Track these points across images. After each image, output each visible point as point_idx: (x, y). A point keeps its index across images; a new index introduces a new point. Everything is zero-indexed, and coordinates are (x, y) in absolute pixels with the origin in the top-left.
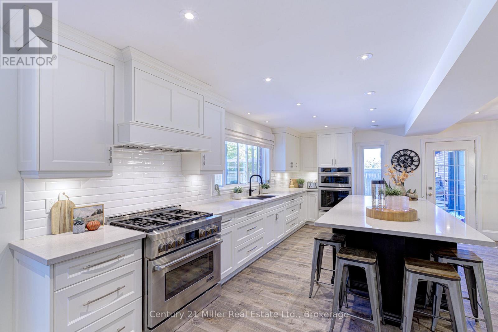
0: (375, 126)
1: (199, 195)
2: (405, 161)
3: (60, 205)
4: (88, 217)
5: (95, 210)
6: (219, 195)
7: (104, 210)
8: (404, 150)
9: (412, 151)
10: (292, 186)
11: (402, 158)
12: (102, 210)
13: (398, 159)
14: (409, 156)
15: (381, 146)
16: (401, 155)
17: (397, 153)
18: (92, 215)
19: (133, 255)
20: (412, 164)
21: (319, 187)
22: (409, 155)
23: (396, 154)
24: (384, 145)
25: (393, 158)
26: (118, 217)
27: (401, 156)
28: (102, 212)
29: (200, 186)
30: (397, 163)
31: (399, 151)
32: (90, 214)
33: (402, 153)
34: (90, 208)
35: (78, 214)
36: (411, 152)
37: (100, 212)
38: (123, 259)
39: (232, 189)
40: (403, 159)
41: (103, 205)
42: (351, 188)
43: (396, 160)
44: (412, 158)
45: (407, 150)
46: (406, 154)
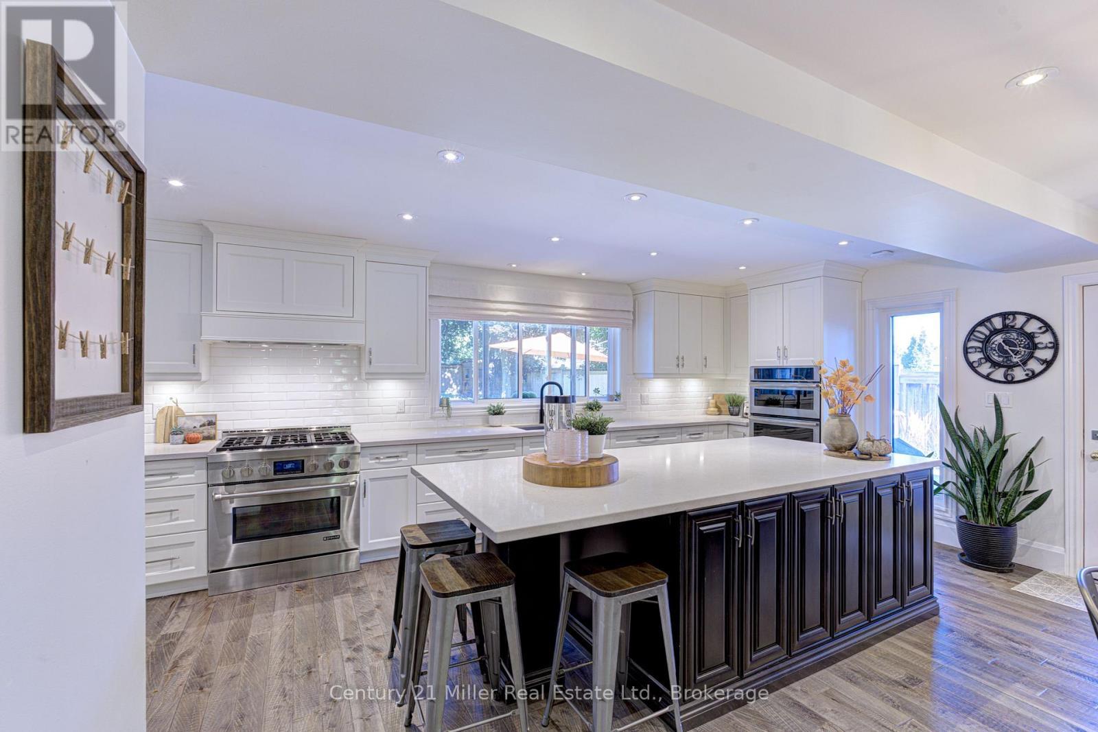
0: (881, 252)
1: (398, 413)
2: (1006, 348)
3: (166, 411)
4: (195, 427)
5: (204, 421)
6: (449, 416)
7: (218, 422)
8: (1004, 316)
9: (1030, 317)
10: (712, 409)
11: (999, 339)
12: (214, 421)
13: (987, 341)
14: (1021, 331)
15: (936, 307)
16: (995, 329)
17: (981, 323)
18: (201, 426)
19: (193, 475)
20: (1031, 356)
21: (753, 414)
22: (1022, 328)
23: (979, 329)
24: (942, 303)
25: (968, 339)
26: (236, 433)
27: (995, 332)
28: (215, 424)
29: (403, 399)
30: (981, 355)
31: (989, 319)
32: (198, 425)
33: (998, 323)
34: (197, 418)
35: (182, 422)
36: (1028, 321)
37: (211, 424)
38: (178, 478)
39: (485, 408)
40: (1001, 341)
41: (216, 415)
42: (819, 420)
43: (980, 345)
44: (1031, 336)
45: (1014, 314)
46: (1013, 327)
